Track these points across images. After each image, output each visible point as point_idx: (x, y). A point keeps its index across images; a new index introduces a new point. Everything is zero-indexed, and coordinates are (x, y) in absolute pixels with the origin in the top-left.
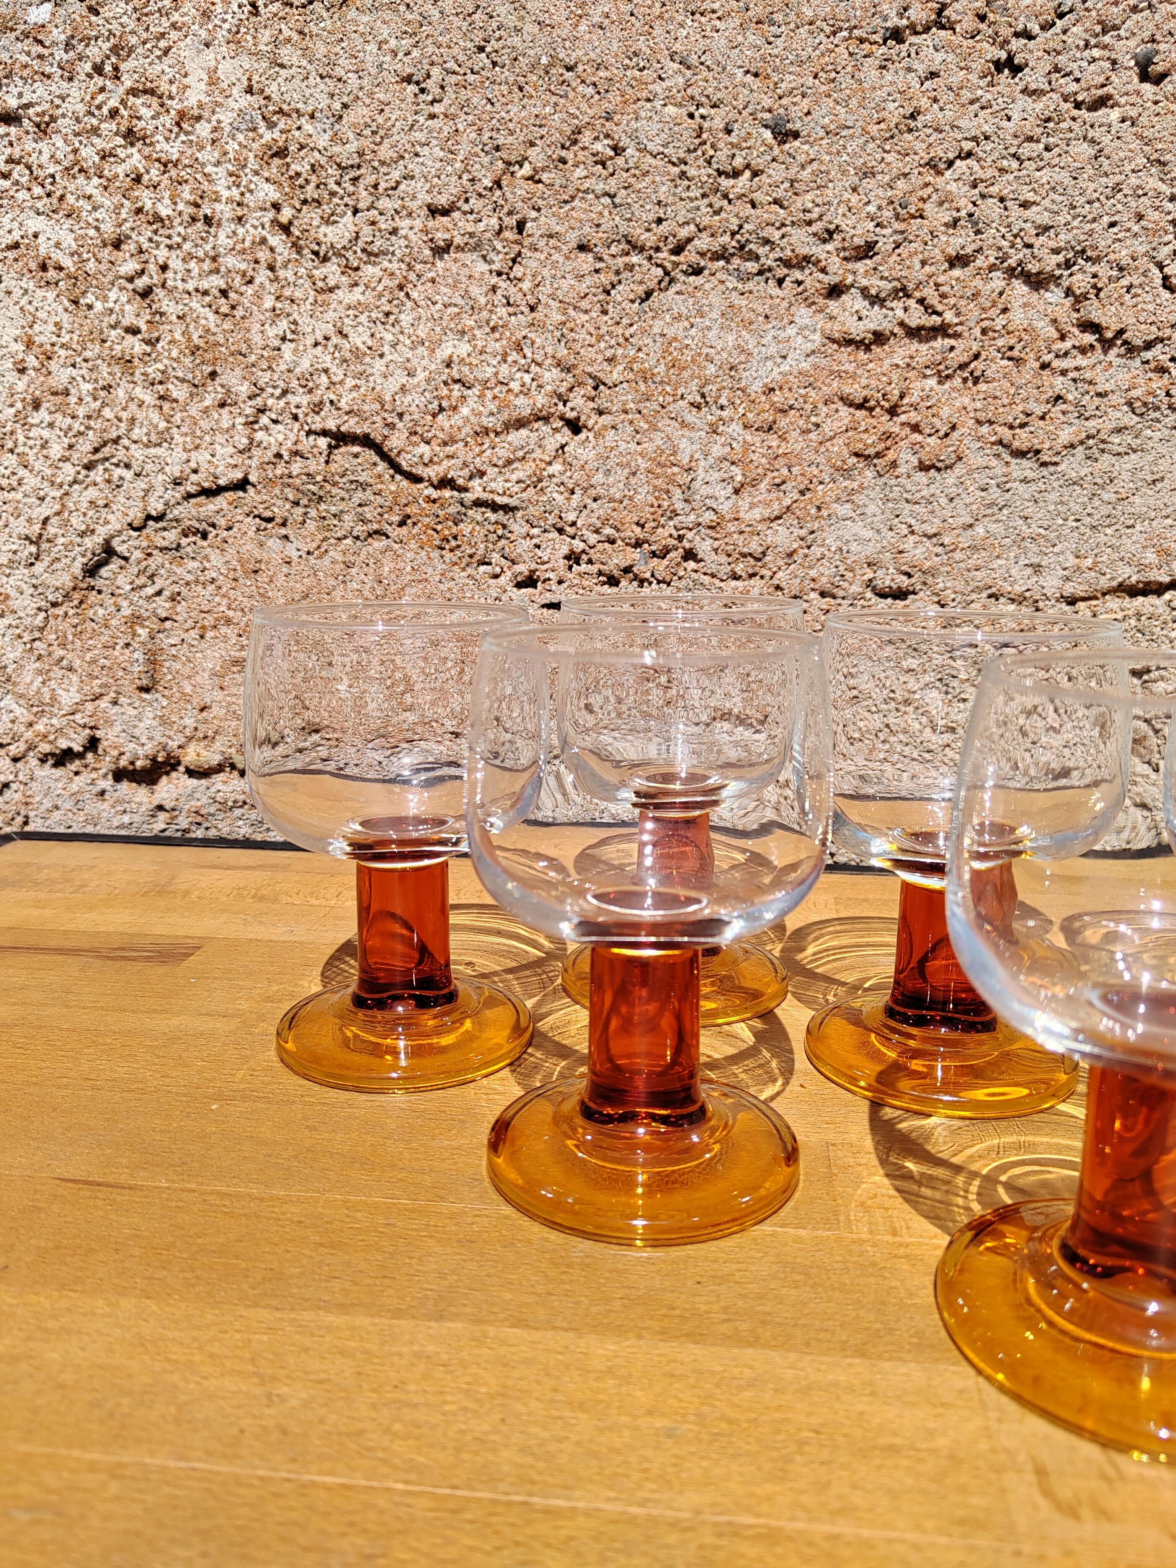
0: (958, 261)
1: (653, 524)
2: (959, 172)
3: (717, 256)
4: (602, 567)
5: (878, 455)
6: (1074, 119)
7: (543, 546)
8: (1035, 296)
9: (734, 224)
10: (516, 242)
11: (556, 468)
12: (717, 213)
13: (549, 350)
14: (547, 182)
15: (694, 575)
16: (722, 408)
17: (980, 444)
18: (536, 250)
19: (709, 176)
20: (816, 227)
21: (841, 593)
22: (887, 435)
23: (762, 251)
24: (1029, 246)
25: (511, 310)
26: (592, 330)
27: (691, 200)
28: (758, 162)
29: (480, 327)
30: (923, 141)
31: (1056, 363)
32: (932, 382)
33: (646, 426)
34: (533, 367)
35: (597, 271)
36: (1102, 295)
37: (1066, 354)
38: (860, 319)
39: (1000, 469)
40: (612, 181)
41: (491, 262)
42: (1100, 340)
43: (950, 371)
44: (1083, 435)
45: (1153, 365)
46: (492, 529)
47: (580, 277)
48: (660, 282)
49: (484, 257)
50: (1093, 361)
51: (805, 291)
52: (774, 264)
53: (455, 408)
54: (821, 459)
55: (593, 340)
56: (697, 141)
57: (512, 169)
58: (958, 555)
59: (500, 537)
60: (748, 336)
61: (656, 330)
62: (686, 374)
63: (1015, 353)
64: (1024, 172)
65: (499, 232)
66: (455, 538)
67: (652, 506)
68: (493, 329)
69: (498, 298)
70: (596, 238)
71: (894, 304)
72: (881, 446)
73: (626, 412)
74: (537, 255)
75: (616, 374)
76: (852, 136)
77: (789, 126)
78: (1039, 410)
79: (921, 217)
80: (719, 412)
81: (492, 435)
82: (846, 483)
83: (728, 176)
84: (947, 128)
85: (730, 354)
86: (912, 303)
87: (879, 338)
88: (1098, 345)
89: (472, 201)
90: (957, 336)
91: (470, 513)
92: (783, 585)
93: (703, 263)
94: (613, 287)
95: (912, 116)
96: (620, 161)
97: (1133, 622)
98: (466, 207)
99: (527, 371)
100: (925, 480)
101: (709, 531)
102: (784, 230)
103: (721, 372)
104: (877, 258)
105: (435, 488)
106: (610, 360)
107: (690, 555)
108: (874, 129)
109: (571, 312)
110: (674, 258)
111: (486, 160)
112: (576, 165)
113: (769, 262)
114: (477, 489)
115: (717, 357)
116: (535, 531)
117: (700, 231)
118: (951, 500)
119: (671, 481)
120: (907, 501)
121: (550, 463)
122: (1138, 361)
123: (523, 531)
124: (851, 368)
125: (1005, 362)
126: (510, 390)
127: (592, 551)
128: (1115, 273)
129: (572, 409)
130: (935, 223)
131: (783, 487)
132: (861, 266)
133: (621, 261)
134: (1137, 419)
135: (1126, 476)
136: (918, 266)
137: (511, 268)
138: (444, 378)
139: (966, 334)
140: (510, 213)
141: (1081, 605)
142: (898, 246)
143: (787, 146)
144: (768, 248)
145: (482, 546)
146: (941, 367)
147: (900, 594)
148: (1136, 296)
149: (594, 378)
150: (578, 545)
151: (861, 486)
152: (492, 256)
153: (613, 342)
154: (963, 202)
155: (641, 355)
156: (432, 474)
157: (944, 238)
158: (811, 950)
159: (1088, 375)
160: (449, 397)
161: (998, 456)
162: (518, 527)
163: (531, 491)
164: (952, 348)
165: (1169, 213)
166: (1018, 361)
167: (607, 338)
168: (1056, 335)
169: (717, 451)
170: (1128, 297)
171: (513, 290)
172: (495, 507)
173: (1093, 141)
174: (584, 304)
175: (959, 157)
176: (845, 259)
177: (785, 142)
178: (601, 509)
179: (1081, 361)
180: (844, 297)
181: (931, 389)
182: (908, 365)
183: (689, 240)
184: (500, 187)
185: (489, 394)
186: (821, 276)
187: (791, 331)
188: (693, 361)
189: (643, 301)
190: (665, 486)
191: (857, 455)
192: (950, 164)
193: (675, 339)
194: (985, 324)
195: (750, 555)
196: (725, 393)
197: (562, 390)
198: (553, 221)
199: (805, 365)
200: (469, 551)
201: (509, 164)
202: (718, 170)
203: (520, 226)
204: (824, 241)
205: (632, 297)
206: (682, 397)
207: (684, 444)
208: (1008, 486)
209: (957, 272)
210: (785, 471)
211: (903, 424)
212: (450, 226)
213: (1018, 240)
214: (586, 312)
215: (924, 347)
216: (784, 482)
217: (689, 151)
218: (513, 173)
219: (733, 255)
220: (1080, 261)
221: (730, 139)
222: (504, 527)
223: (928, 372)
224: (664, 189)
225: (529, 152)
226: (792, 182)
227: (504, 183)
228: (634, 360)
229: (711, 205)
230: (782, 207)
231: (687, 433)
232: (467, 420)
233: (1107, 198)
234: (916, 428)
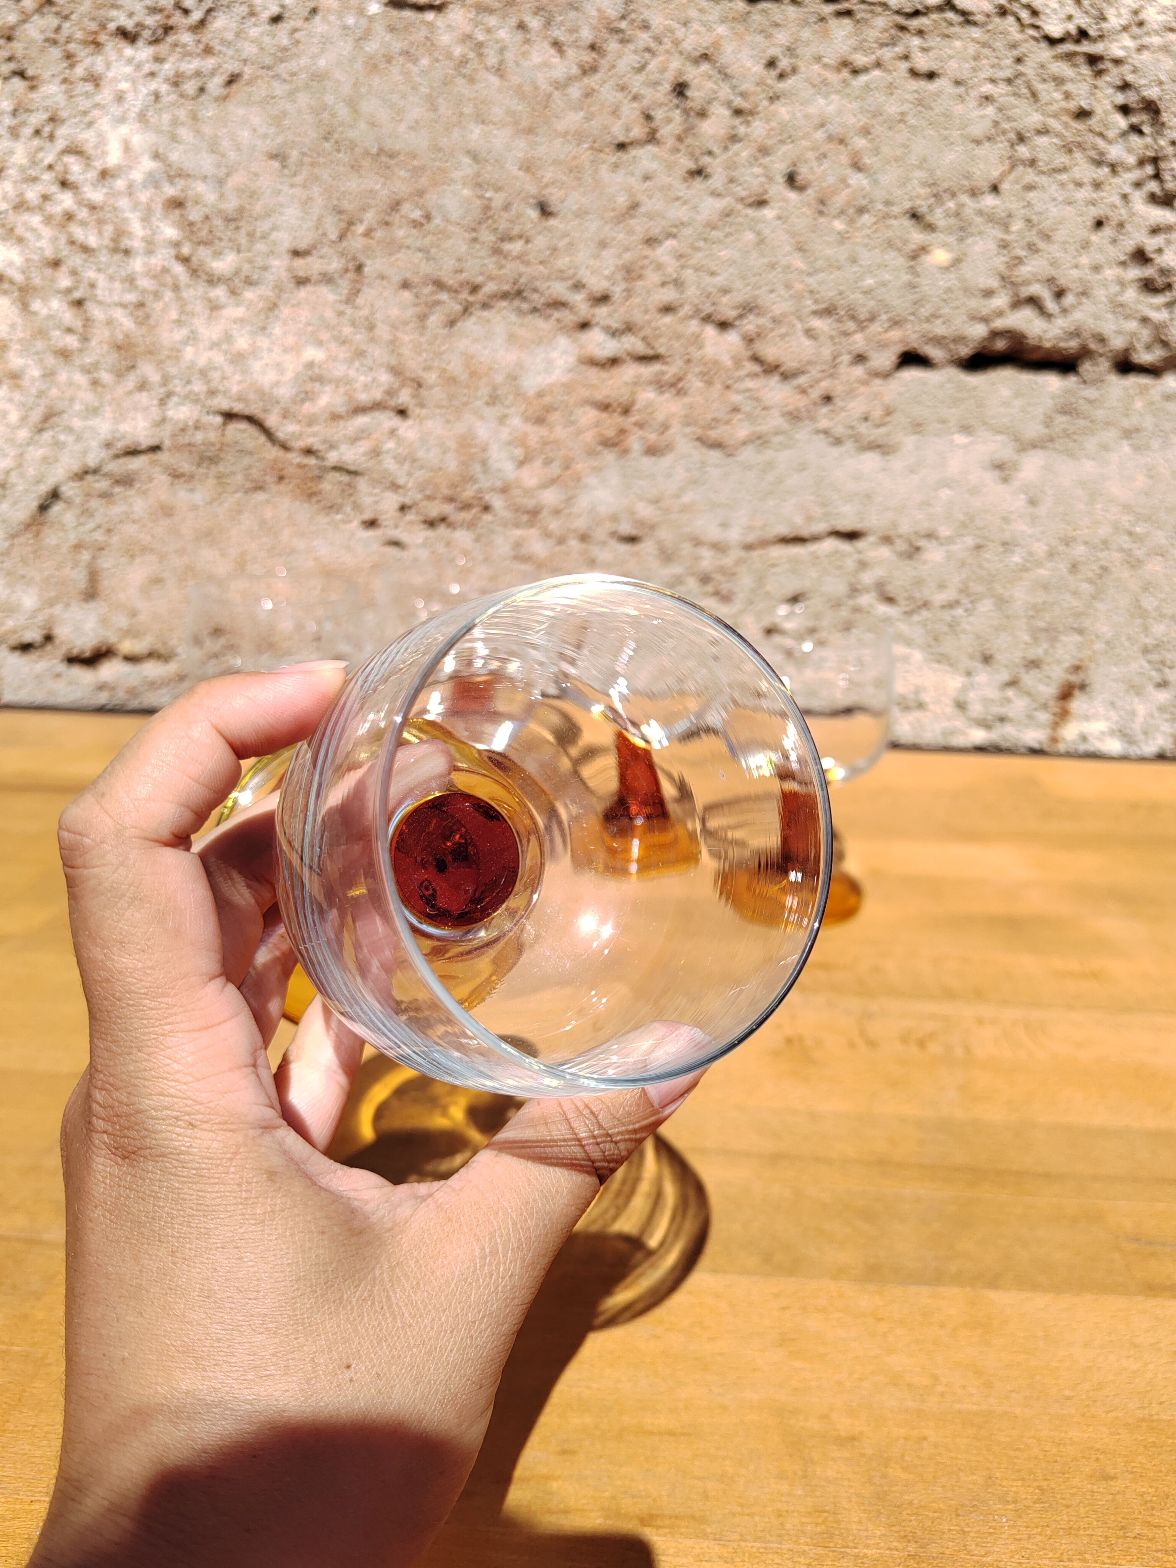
1: (461, 488)
3: (502, 297)
4: (426, 516)
6: (744, 215)
8: (721, 338)
12: (501, 268)
15: (490, 525)
16: (508, 407)
17: (685, 440)
18: (372, 287)
19: (494, 242)
20: (570, 282)
22: (622, 431)
23: (533, 296)
24: (716, 303)
28: (529, 233)
29: (334, 341)
31: (736, 386)
32: (653, 394)
33: (454, 418)
35: (415, 304)
36: (766, 339)
37: (741, 379)
38: (602, 347)
39: (699, 457)
43: (663, 389)
45: (799, 389)
46: (345, 487)
48: (462, 315)
50: (759, 384)
52: (542, 306)
53: (317, 399)
58: (672, 516)
59: (351, 495)
60: (525, 357)
61: (460, 350)
62: (482, 382)
69: (346, 320)
70: (415, 282)
71: (626, 338)
73: (439, 407)
74: (373, 291)
75: (432, 379)
77: (550, 210)
78: (723, 417)
80: (506, 410)
81: (345, 420)
82: (596, 463)
85: (512, 368)
86: (637, 339)
87: (614, 361)
88: (763, 374)
90: (668, 362)
91: (329, 475)
94: (428, 317)
100: (649, 462)
101: (501, 494)
102: (548, 284)
104: (612, 306)
105: (304, 457)
113: (539, 305)
114: (333, 457)
116: (376, 490)
117: (489, 278)
119: (473, 457)
120: (637, 478)
121: (385, 441)
122: (789, 386)
123: (368, 490)
124: (596, 382)
125: (701, 384)
127: (418, 505)
128: (772, 325)
129: (402, 402)
130: (651, 284)
131: (551, 465)
132: (602, 310)
133: (433, 298)
134: (788, 426)
135: (782, 465)
136: (640, 314)
137: (355, 300)
138: (309, 377)
139: (673, 363)
141: (754, 553)
142: (627, 299)
144: (537, 294)
145: (339, 501)
147: (632, 540)
148: (788, 341)
149: (417, 382)
151: (605, 465)
154: (671, 270)
156: (302, 447)
157: (656, 294)
159: (757, 394)
161: (697, 447)
162: (363, 486)
163: (373, 461)
164: (665, 371)
165: (808, 285)
166: (710, 383)
167: (425, 353)
168: (733, 366)
169: (505, 437)
171: (356, 316)
172: (347, 472)
173: (757, 233)
176: (589, 304)
177: (547, 221)
179: (750, 384)
180: (591, 331)
181: (653, 400)
182: (636, 382)
183: (481, 286)
184: (345, 241)
185: (341, 390)
186: (573, 316)
187: (555, 354)
188: (486, 373)
189: (449, 327)
190: (469, 462)
196: (510, 397)
197: (394, 388)
199: (564, 379)
202: (500, 239)
203: (360, 270)
204: (576, 292)
205: (441, 324)
206: (480, 398)
207: (481, 431)
208: (705, 470)
209: (667, 318)
211: (633, 423)
212: (309, 265)
215: (645, 369)
219: (514, 297)
221: (509, 217)
222: (354, 486)
223: (650, 387)
224: (463, 249)
228: (445, 370)
229: (496, 263)
230: (546, 267)
232: (326, 408)
234: (642, 426)
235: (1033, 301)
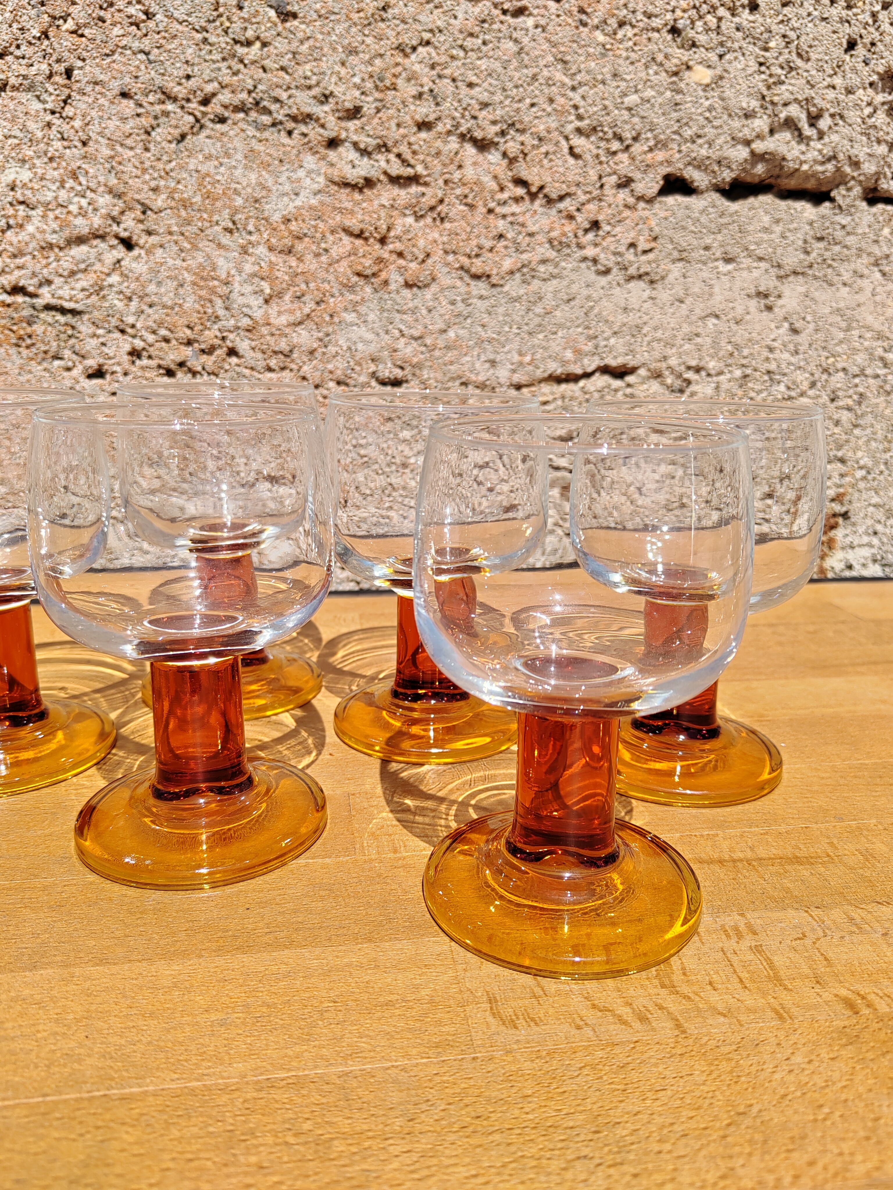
0: (424, 125)
1: (200, 327)
2: (421, 56)
3: (237, 109)
4: (161, 362)
5: (374, 275)
6: (502, 22)
7: (109, 344)
8: (480, 158)
9: (250, 85)
10: (65, 86)
11: (115, 278)
12: (235, 74)
13: (102, 179)
14: (90, 36)
15: (237, 368)
16: (250, 233)
17: (447, 270)
18: (84, 94)
19: (227, 43)
20: (315, 91)
21: (352, 382)
22: (380, 260)
23: (274, 107)
24: (475, 118)
25: (66, 143)
26: (137, 164)
27: (214, 62)
28: (266, 36)
29: (39, 157)
30: (393, 29)
31: (499, 210)
32: (410, 220)
33: (188, 246)
34: (88, 193)
35: (138, 115)
36: (528, 158)
37: (505, 203)
38: (354, 167)
39: (463, 289)
40: (146, 41)
41: (44, 102)
42: (529, 193)
43: (422, 213)
44: (519, 265)
45: (565, 214)
46: (62, 329)
47: (124, 119)
48: (192, 127)
49: (38, 97)
50: (523, 209)
51: (309, 142)
52: (284, 119)
53: (21, 226)
54: (331, 278)
55: (139, 173)
56: (215, 14)
57: (57, 23)
58: (437, 353)
59: (70, 337)
60: (267, 176)
61: (191, 167)
62: (218, 204)
63: (469, 200)
64: (468, 60)
65: (50, 76)
66: (30, 336)
67: (199, 312)
68: (51, 159)
69: (53, 133)
70: (135, 88)
71: (379, 157)
72: (375, 269)
73: (170, 233)
74: (85, 98)
75: (160, 201)
76: (338, 21)
77: (289, 8)
78: (488, 244)
79: (395, 89)
80: (248, 237)
81: (56, 250)
82: (352, 297)
83: (242, 44)
84: (410, 21)
85: (254, 189)
86: (392, 157)
87: (369, 183)
88: (527, 198)
89: (23, 48)
90: (426, 184)
91: (42, 315)
92: (308, 376)
93: (226, 114)
94: (153, 128)
95: (384, 9)
96: (151, 24)
97: (559, 402)
98: (18, 53)
99: (83, 196)
100: (409, 296)
101: (247, 334)
102: (290, 92)
103: (247, 204)
104: (364, 119)
105: (9, 294)
106: (155, 190)
107: (232, 352)
108: (355, 16)
109: (118, 148)
110: (202, 108)
111: (33, 12)
112: (114, 24)
113: (280, 117)
114: (46, 296)
115: (243, 192)
116: (100, 332)
117: (222, 87)
118: (430, 311)
119: (213, 291)
120: (398, 311)
121: (108, 275)
122: (554, 212)
123: (90, 331)
124: (349, 205)
125: (462, 208)
126: (69, 212)
127: (151, 349)
128: (536, 142)
129: (125, 230)
130: (405, 95)
131: (303, 299)
132: (352, 125)
133: (158, 108)
134: (554, 254)
135: (549, 296)
136: (394, 128)
137: (63, 108)
138: (9, 199)
139: (433, 184)
140: (58, 61)
141: (525, 390)
142: (378, 111)
143: (288, 25)
144: (278, 105)
145: (55, 344)
146: (417, 209)
147: (396, 383)
148: (551, 160)
149: (143, 204)
150: (139, 344)
151: (363, 299)
152: (45, 96)
153: (156, 175)
154: (425, 80)
155: (180, 187)
156: (5, 282)
157: (412, 107)
158: (340, 654)
159: (521, 219)
160: (15, 216)
161: (461, 278)
162: (84, 327)
163: (94, 298)
164: (423, 194)
165: (571, 100)
166: (471, 206)
167: (151, 171)
168: (496, 187)
169: (249, 268)
170: (545, 162)
171: (65, 127)
172: (63, 311)
173: (516, 41)
174: (129, 142)
175: (420, 44)
176: (339, 118)
177: (286, 21)
178: (156, 314)
179: (515, 208)
180: (341, 149)
181: (410, 226)
182: (392, 206)
183: (214, 95)
184: (47, 37)
185: (51, 215)
186: (322, 131)
187: (301, 173)
188: (224, 193)
189: (179, 142)
190: (208, 297)
191: (359, 274)
192: (414, 49)
193: (208, 175)
194: (447, 176)
195: (281, 352)
196: (252, 221)
197: (115, 213)
198: (97, 71)
199: (314, 202)
200: (44, 348)
201: (54, 18)
202: (234, 39)
203: (69, 73)
204: (322, 103)
205: (169, 138)
206: (217, 223)
207: (221, 262)
208: (470, 301)
209: (423, 135)
210: (303, 286)
211: (391, 252)
212: (5, 68)
213: (467, 113)
214: (131, 148)
215: (403, 192)
216: (303, 295)
217: (209, 21)
218: (58, 26)
219: (250, 109)
220: (512, 132)
221: (242, 15)
222: (73, 328)
223: (407, 212)
224: (190, 51)
225: (72, 9)
226: (294, 53)
227: (51, 34)
228: (175, 190)
229: (230, 67)
230: (287, 73)
231: (224, 253)
232: (33, 236)
233: (529, 84)
234: (400, 255)
235: (790, 124)
